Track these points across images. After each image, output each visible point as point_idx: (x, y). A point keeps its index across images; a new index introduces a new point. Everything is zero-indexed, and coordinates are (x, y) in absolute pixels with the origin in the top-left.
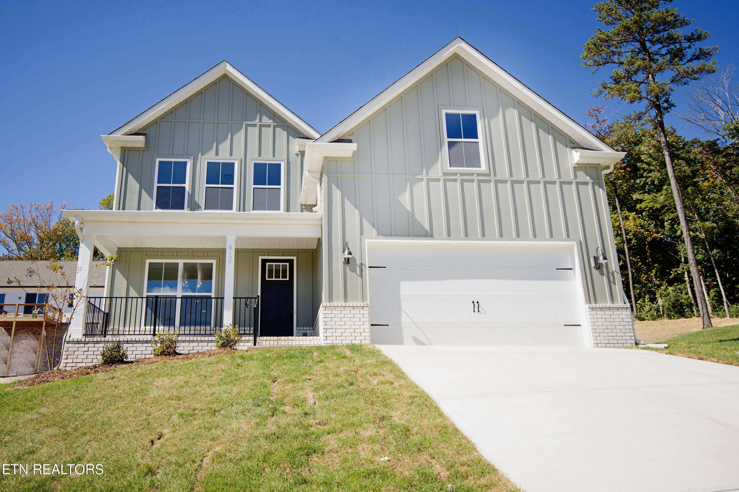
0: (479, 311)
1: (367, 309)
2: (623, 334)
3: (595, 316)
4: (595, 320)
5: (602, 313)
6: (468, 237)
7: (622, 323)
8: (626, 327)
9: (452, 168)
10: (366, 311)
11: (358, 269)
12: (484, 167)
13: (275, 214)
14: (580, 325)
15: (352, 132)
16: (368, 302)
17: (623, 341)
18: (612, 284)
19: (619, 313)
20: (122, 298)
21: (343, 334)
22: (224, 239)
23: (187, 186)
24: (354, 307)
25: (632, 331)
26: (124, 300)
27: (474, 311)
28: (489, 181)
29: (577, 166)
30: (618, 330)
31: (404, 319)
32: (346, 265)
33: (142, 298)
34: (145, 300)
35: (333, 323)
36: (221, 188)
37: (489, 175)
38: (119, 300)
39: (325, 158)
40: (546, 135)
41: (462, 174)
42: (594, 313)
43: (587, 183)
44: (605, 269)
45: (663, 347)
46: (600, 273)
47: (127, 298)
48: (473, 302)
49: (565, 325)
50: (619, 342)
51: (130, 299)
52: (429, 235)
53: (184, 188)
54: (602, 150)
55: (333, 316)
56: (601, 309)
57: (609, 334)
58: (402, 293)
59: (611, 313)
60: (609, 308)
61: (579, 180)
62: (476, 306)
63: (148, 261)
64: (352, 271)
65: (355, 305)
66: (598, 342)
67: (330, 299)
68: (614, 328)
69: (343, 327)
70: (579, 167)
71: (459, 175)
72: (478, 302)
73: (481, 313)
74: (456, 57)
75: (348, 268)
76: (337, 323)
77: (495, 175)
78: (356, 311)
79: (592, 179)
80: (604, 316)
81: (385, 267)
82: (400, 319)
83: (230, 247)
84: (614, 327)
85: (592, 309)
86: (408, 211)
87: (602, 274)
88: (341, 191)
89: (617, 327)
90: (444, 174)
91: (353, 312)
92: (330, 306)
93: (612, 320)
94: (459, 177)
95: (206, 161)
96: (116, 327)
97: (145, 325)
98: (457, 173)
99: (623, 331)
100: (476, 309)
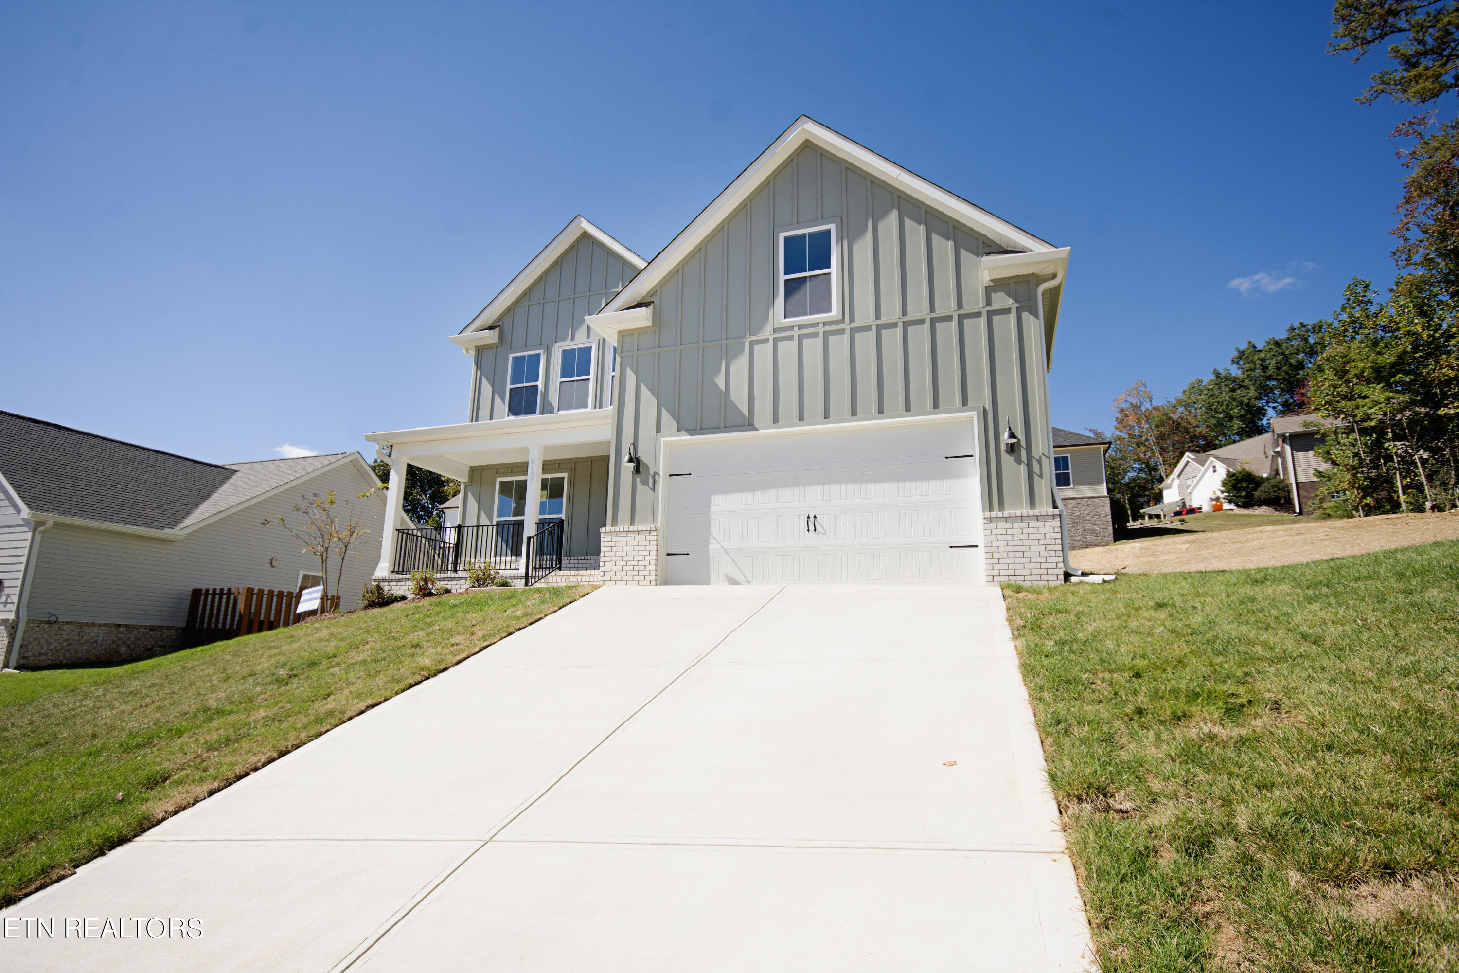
0: (815, 530)
1: (655, 533)
2: (1044, 560)
3: (995, 532)
4: (994, 538)
5: (1009, 525)
6: (803, 420)
7: (1042, 542)
8: (1049, 547)
9: (788, 320)
10: (653, 537)
11: (651, 481)
12: (835, 311)
13: (568, 415)
14: (976, 546)
15: (653, 292)
16: (659, 524)
17: (1040, 571)
18: (1036, 477)
19: (1040, 524)
20: (473, 527)
21: (624, 568)
22: (526, 450)
23: (540, 383)
24: (639, 531)
25: (1060, 553)
26: (475, 528)
27: (808, 530)
28: (842, 332)
29: (991, 284)
30: (1034, 553)
31: (713, 546)
32: (635, 476)
33: (493, 526)
34: (495, 527)
35: (613, 554)
36: (577, 381)
37: (842, 321)
38: (470, 529)
39: (619, 332)
40: (943, 241)
41: (800, 327)
42: (993, 526)
43: (1008, 311)
44: (1024, 453)
45: (1100, 581)
46: (1015, 460)
47: (478, 527)
48: (809, 517)
49: (951, 547)
50: (1033, 572)
51: (481, 528)
52: (749, 425)
53: (537, 386)
54: (1032, 251)
55: (613, 544)
56: (1006, 519)
57: (1017, 560)
58: (713, 509)
59: (1023, 525)
60: (1022, 517)
61: (995, 306)
62: (812, 522)
63: (499, 480)
64: (643, 484)
65: (640, 529)
66: (995, 573)
67: (614, 522)
68: (1028, 548)
69: (625, 559)
70: (998, 285)
71: (796, 329)
72: (815, 517)
73: (819, 532)
74: (806, 146)
75: (638, 479)
76: (618, 554)
77: (852, 320)
78: (641, 537)
79: (1017, 302)
80: (1010, 531)
81: (690, 474)
82: (708, 545)
83: (533, 461)
84: (1026, 548)
85: (990, 520)
86: (721, 391)
87: (1019, 461)
88: (637, 374)
89: (1033, 548)
90: (775, 331)
91: (638, 538)
92: (610, 532)
93: (1024, 537)
94: (796, 332)
95: (561, 349)
96: (468, 559)
97: (495, 556)
98: (793, 327)
99: (1044, 554)
100: (812, 527)
